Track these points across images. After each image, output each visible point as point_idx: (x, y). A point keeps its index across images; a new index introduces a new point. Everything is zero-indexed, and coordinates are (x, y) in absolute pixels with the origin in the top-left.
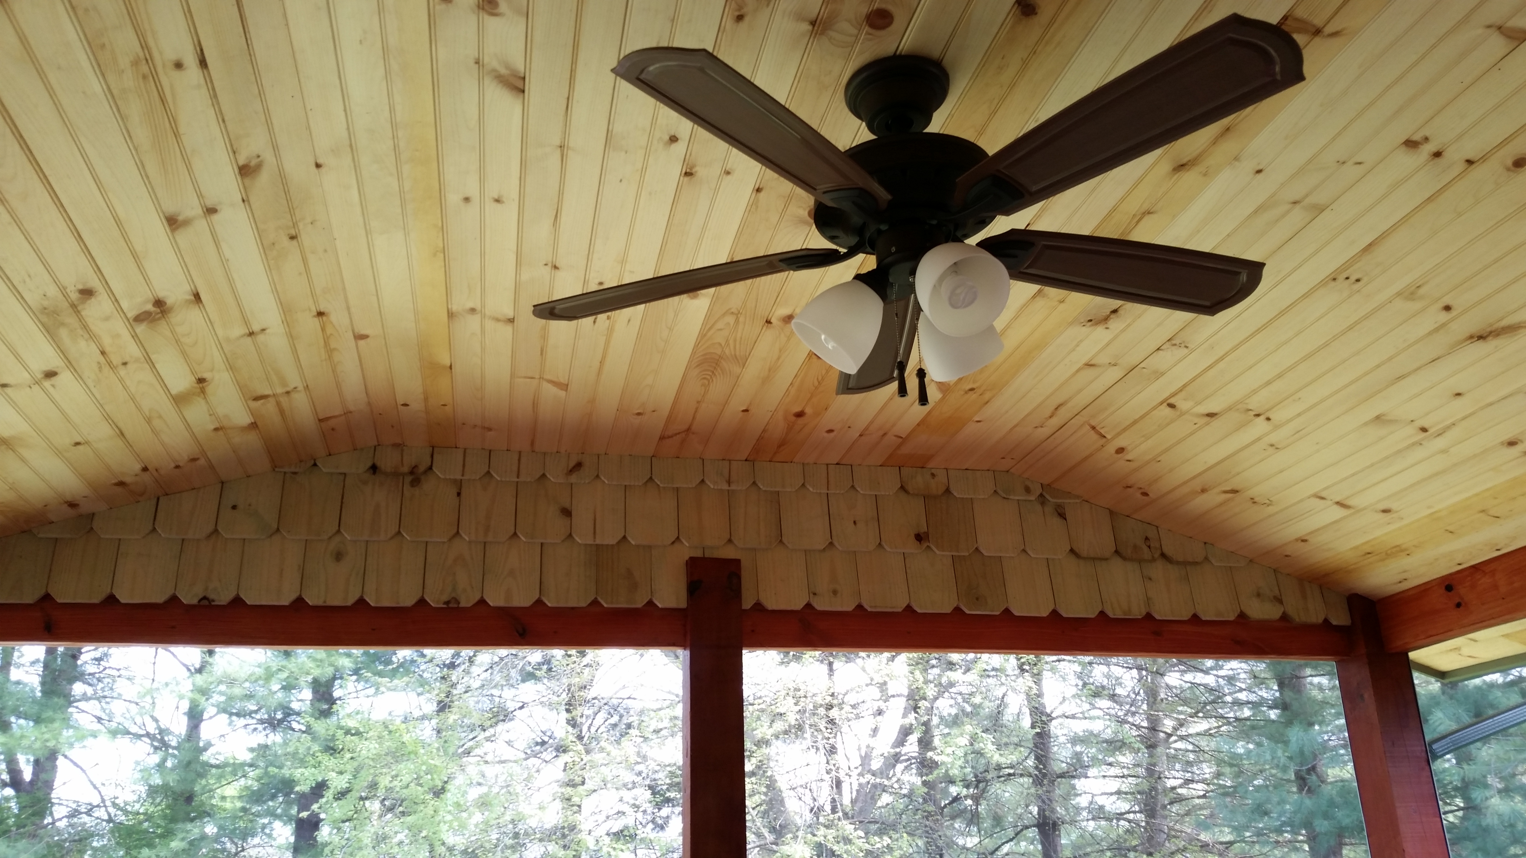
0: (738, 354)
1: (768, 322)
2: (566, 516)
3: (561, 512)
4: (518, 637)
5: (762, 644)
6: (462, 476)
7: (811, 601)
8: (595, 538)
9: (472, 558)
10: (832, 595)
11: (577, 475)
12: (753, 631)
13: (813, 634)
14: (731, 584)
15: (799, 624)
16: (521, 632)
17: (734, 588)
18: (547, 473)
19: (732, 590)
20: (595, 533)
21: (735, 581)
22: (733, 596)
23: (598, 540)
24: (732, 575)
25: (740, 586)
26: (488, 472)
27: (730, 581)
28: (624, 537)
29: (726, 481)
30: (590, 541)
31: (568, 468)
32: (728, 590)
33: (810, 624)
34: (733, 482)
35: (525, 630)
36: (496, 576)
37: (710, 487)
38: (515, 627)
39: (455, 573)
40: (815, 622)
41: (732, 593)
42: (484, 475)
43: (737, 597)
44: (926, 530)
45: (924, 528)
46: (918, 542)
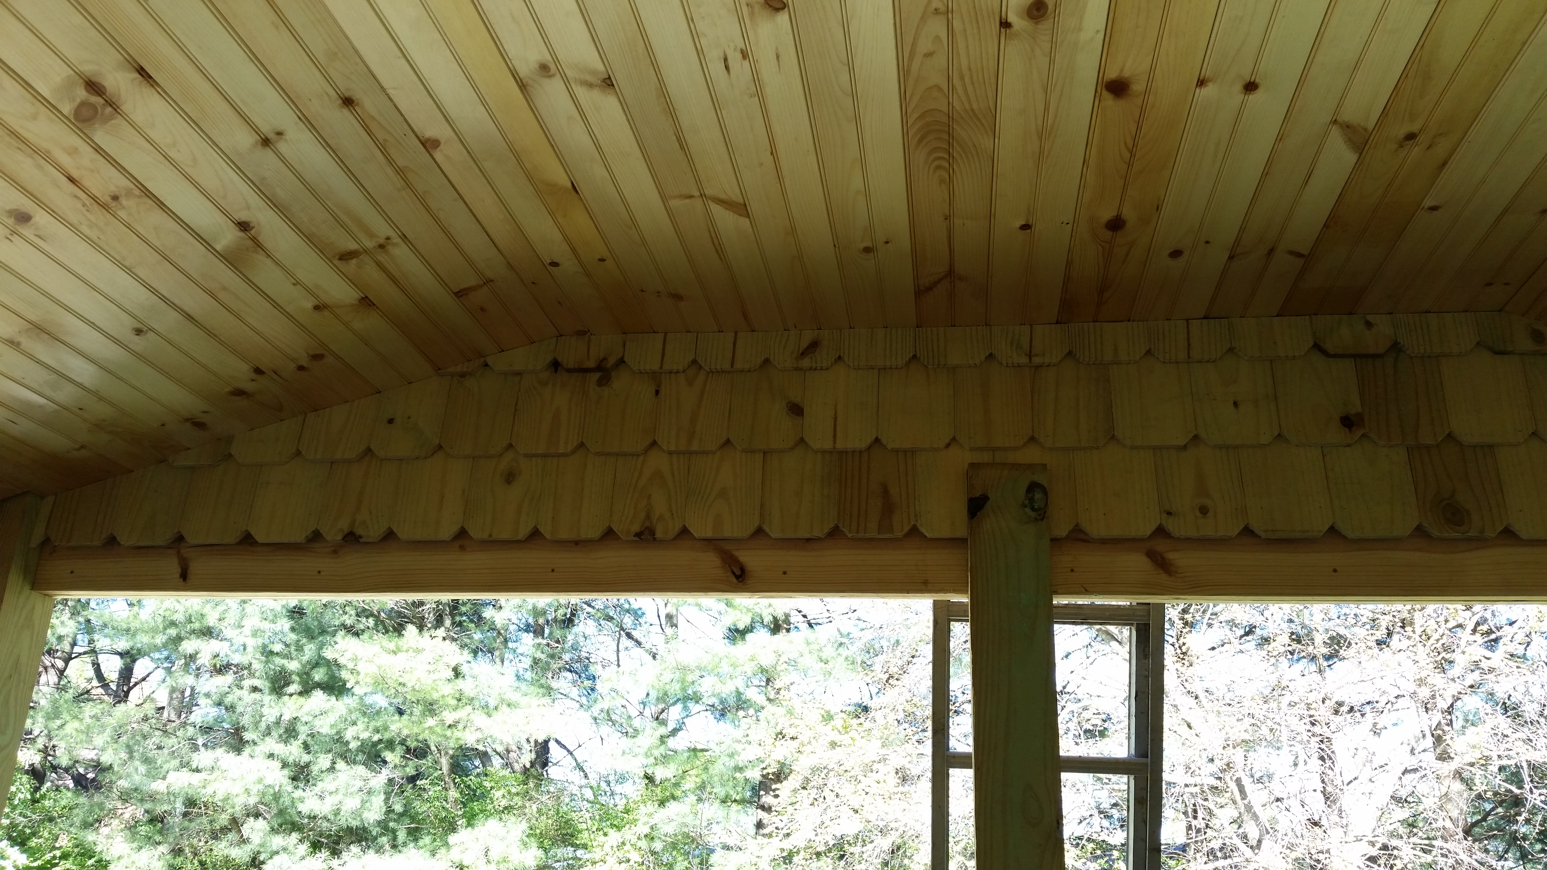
0: (975, 106)
1: (1005, 24)
2: (797, 415)
3: (789, 410)
4: (734, 580)
5: (1086, 590)
6: (661, 368)
7: (1164, 523)
8: (835, 442)
9: (673, 475)
10: (1198, 514)
11: (811, 358)
12: (1072, 570)
13: (1170, 575)
14: (1032, 500)
15: (1145, 559)
16: (738, 573)
17: (1036, 507)
18: (771, 358)
19: (1033, 509)
20: (835, 436)
21: (1038, 496)
22: (1036, 519)
23: (840, 446)
24: (1033, 487)
25: (1047, 503)
26: (694, 362)
27: (1031, 495)
28: (877, 440)
29: (1026, 355)
30: (828, 445)
31: (799, 350)
32: (1028, 510)
33: (1163, 558)
34: (1037, 355)
35: (743, 570)
36: (703, 497)
37: (1001, 364)
38: (730, 566)
39: (650, 496)
40: (1171, 556)
41: (1033, 514)
42: (689, 366)
43: (1042, 519)
44: (1360, 410)
45: (1356, 406)
46: (1347, 430)
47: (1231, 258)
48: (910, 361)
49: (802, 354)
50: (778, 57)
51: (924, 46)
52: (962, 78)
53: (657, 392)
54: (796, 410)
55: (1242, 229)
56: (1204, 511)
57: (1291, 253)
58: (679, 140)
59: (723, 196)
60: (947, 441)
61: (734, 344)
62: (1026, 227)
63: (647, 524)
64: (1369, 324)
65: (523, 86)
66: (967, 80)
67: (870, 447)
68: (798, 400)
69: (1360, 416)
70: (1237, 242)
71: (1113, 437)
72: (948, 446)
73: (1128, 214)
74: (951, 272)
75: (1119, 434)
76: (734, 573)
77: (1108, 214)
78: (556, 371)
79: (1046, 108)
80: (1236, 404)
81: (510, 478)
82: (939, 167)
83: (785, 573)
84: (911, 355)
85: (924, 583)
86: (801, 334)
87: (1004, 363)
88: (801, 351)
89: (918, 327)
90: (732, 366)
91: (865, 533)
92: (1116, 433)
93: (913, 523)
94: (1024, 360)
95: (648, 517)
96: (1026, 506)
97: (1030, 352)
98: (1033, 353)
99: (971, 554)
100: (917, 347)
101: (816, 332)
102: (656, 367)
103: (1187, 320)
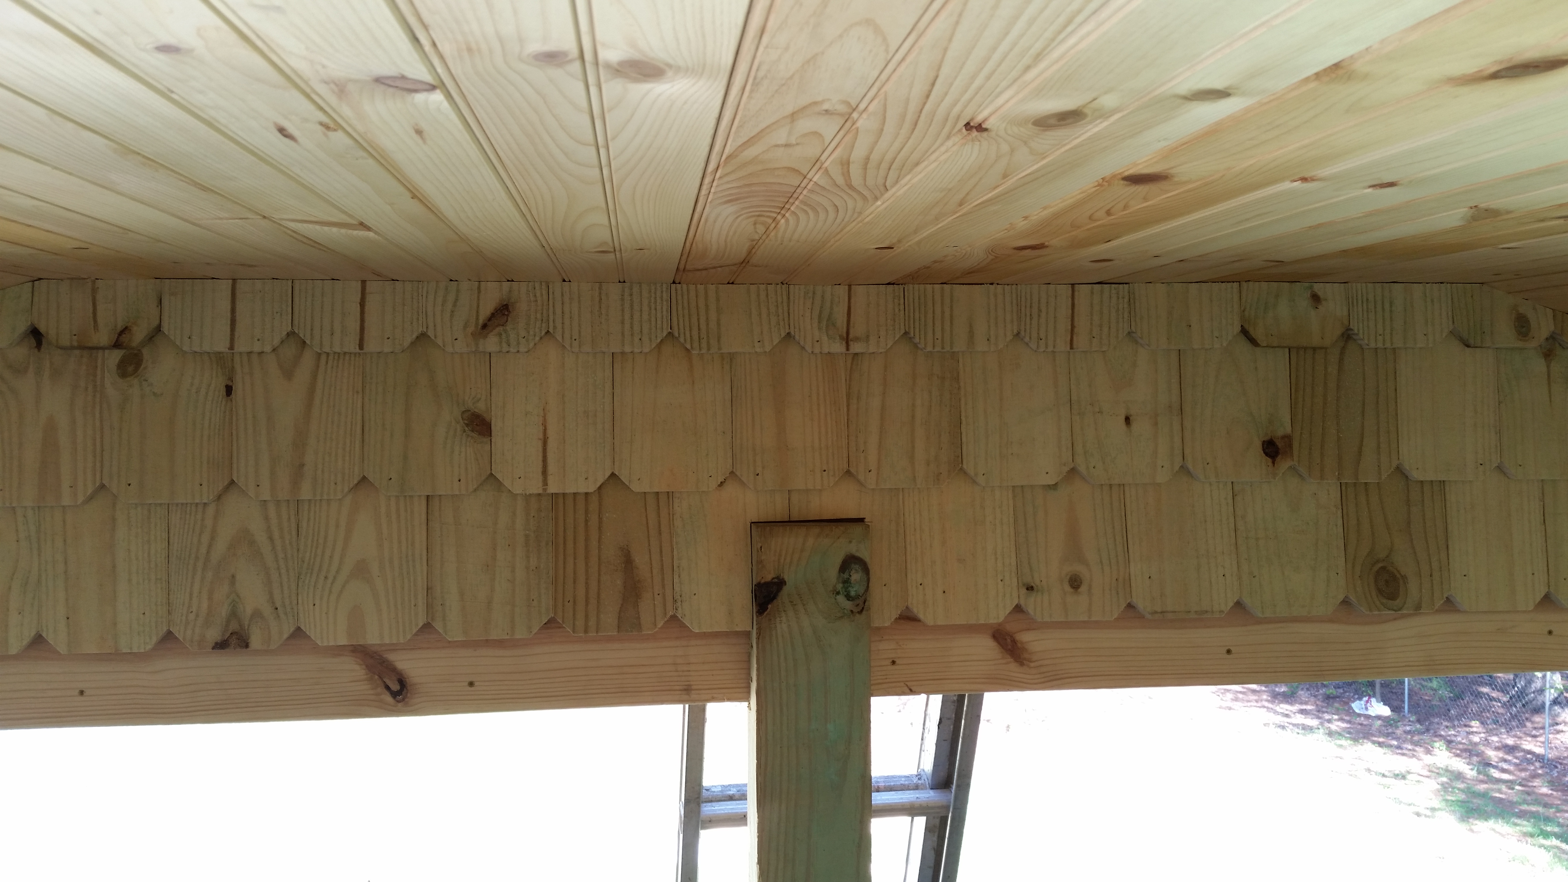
0: (856, 182)
2: (480, 434)
3: (467, 425)
4: (389, 699)
6: (232, 347)
7: (1022, 603)
8: (545, 483)
9: (271, 539)
10: (1068, 588)
11: (500, 335)
12: (894, 663)
13: (1022, 664)
14: (846, 582)
15: (991, 643)
16: (395, 687)
17: (853, 593)
18: (431, 333)
19: (848, 597)
20: (545, 472)
21: (856, 576)
22: (852, 611)
24: (850, 562)
25: (868, 587)
26: (291, 334)
27: (846, 576)
28: (613, 475)
29: (841, 337)
30: (535, 488)
31: (477, 319)
32: (841, 598)
33: (1014, 641)
34: (857, 339)
35: (402, 683)
36: (326, 578)
37: (803, 348)
39: (233, 576)
40: (1025, 637)
41: (848, 605)
42: (282, 342)
43: (861, 612)
44: (1289, 430)
45: (1284, 426)
46: (1270, 460)
48: (662, 342)
49: (484, 326)
52: (847, 160)
53: (229, 390)
54: (479, 425)
56: (1075, 583)
59: (315, 220)
60: (721, 476)
61: (362, 304)
63: (234, 626)
64: (1316, 299)
67: (601, 490)
68: (481, 407)
69: (1288, 439)
71: (961, 469)
72: (723, 483)
74: (745, 262)
75: (969, 466)
76: (388, 688)
80: (1127, 420)
82: (756, 216)
83: (471, 684)
84: (665, 334)
86: (479, 288)
87: (809, 349)
88: (481, 322)
89: (674, 282)
90: (361, 347)
91: (597, 632)
92: (965, 466)
93: (671, 613)
94: (838, 347)
95: (234, 614)
96: (838, 593)
97: (848, 333)
98: (851, 336)
99: (758, 670)
100: (675, 319)
101: (506, 285)
103: (1073, 285)
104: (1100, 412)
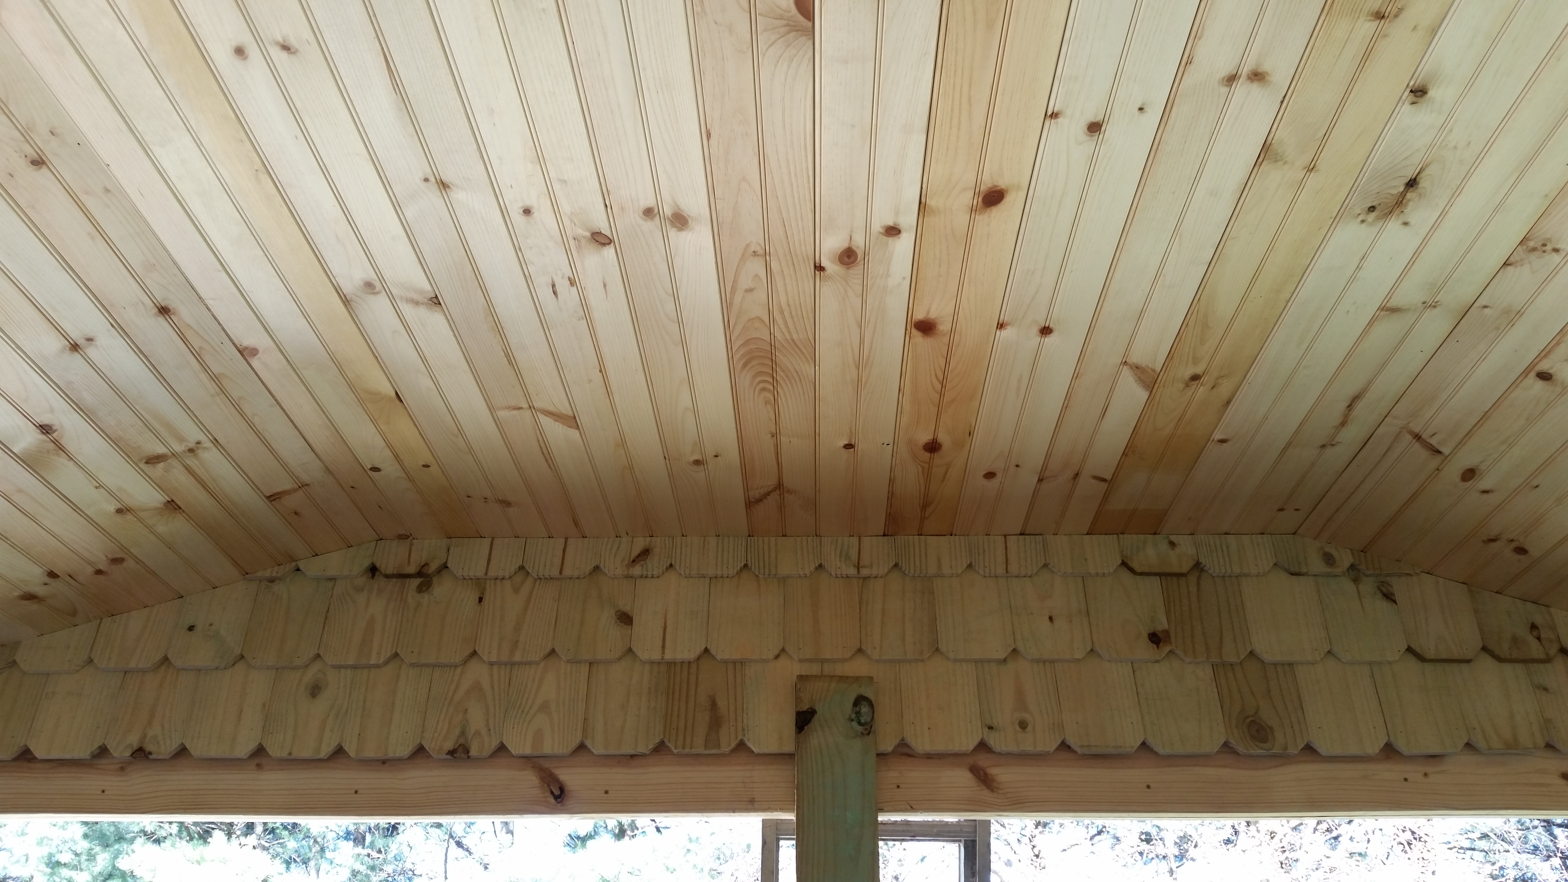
0: (795, 337)
1: (819, 268)
2: (625, 624)
3: (618, 619)
4: (552, 800)
5: (911, 807)
6: (486, 574)
7: (986, 738)
8: (663, 653)
9: (493, 688)
10: (1018, 728)
11: (643, 565)
12: (898, 787)
13: (992, 791)
14: (858, 713)
15: (969, 775)
16: (557, 792)
17: (863, 721)
18: (602, 566)
19: (860, 723)
20: (663, 647)
21: (865, 709)
22: (862, 733)
23: (668, 656)
24: (860, 700)
25: (873, 717)
26: (522, 568)
27: (857, 709)
28: (706, 650)
29: (854, 566)
30: (656, 656)
31: (630, 557)
32: (854, 724)
33: (986, 774)
34: (864, 567)
35: (562, 789)
36: (523, 711)
37: (831, 574)
38: (549, 786)
39: (466, 710)
40: (993, 771)
41: (860, 729)
42: (515, 573)
43: (868, 734)
44: (1166, 626)
45: (1162, 624)
46: (1155, 646)
47: (1040, 480)
48: (741, 570)
49: (634, 561)
50: (605, 286)
51: (745, 282)
52: (782, 312)
53: (481, 600)
54: (625, 619)
55: (1048, 455)
56: (1023, 725)
57: (1096, 478)
58: (507, 356)
59: (551, 408)
60: (776, 652)
61: (564, 551)
62: (849, 446)
63: (462, 741)
64: (1172, 544)
65: (346, 301)
66: (786, 313)
67: (698, 659)
68: (627, 609)
69: (1167, 632)
70: (1045, 466)
71: (937, 650)
72: (777, 657)
73: (943, 438)
74: (779, 486)
75: (943, 647)
76: (552, 793)
77: (925, 437)
78: (373, 576)
79: (862, 342)
80: (1051, 618)
81: (315, 690)
82: (764, 389)
83: (606, 792)
84: (743, 564)
85: (751, 801)
86: (632, 541)
87: (833, 574)
88: (632, 559)
89: (749, 536)
90: (561, 573)
91: (691, 749)
92: (940, 646)
93: (740, 738)
94: (852, 571)
95: (463, 733)
96: (852, 720)
97: (859, 563)
98: (860, 566)
99: (798, 770)
100: (749, 556)
101: (648, 539)
102: (480, 573)
103: (1005, 536)
104: (1032, 614)
